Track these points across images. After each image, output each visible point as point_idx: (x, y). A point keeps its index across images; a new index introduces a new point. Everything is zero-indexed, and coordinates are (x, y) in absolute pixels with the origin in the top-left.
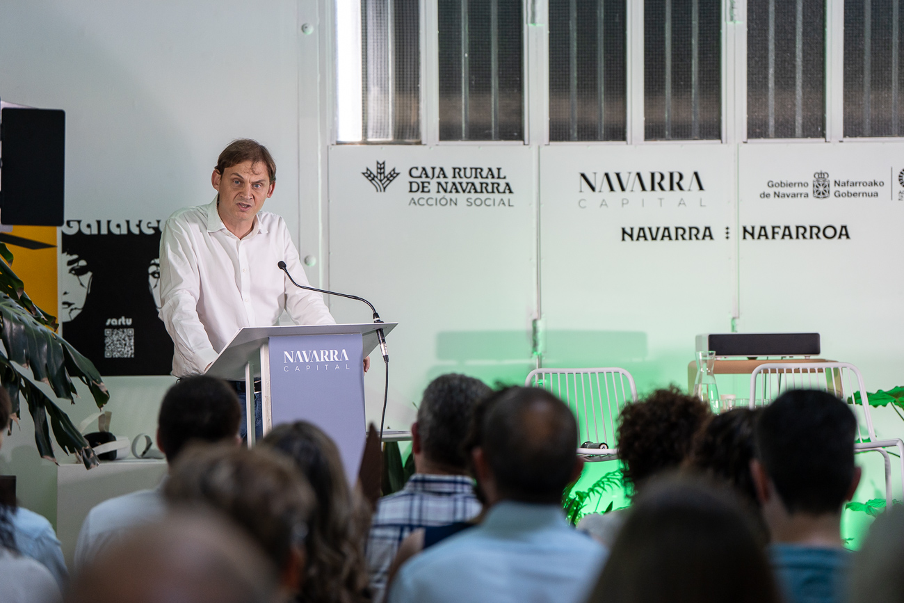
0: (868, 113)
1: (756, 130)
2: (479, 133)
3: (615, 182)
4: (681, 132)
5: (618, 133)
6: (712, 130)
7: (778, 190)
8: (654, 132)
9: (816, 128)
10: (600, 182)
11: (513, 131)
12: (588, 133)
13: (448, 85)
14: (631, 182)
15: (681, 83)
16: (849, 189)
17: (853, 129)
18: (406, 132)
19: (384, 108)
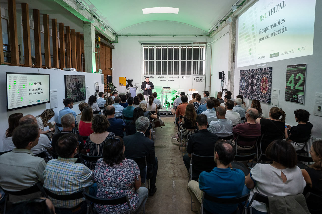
0: (176, 73)
1: (169, 74)
2: (152, 74)
3: (160, 77)
4: (164, 74)
5: (160, 74)
6: (166, 74)
7: (170, 78)
8: (162, 74)
9: (172, 74)
10: (159, 77)
11: (154, 74)
12: (158, 74)
13: (150, 71)
14: (161, 77)
15: (164, 71)
16: (175, 78)
17: (175, 74)
18: (147, 74)
19: (146, 73)
